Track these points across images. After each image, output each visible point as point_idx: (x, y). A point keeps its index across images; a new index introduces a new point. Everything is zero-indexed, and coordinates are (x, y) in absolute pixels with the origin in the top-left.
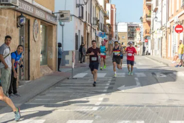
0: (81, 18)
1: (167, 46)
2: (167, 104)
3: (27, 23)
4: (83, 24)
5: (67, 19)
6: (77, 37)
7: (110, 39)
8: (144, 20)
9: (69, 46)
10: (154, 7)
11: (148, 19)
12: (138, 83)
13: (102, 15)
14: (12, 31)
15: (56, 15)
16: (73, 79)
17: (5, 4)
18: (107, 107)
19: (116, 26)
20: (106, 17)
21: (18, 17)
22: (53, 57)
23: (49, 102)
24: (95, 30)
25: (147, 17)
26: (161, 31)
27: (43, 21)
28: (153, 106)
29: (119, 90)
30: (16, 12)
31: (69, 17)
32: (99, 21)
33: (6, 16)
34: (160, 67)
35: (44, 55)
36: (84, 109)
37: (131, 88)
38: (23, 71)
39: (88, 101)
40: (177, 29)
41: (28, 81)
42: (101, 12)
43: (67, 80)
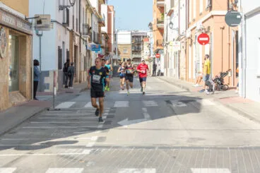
0: (65, 24)
1: (187, 63)
2: (187, 145)
4: (68, 32)
5: (47, 27)
6: (60, 51)
7: (107, 54)
8: (155, 28)
9: (50, 64)
10: (167, 10)
11: (160, 25)
12: (147, 116)
13: (95, 21)
15: (30, 20)
16: (56, 110)
18: (103, 150)
19: (115, 35)
20: (101, 23)
22: (27, 80)
23: (21, 142)
24: (86, 41)
25: (159, 22)
26: (179, 43)
27: (12, 30)
28: (168, 148)
29: (120, 125)
31: (48, 23)
32: (91, 28)
34: (177, 93)
35: (15, 77)
36: (71, 152)
39: (76, 142)
40: (201, 39)
42: (93, 16)
43: (47, 111)
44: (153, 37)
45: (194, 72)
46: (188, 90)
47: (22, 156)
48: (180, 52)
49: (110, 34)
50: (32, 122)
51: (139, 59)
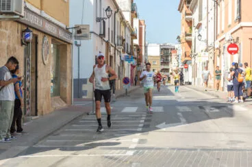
0: (102, 36)
2: (228, 147)
3: (34, 41)
4: (104, 43)
5: (86, 37)
8: (183, 40)
10: (196, 24)
12: (184, 120)
13: (128, 34)
14: (15, 50)
15: (70, 30)
17: (7, 13)
18: (147, 151)
19: (146, 47)
20: (133, 36)
21: (23, 32)
22: (68, 86)
23: (66, 144)
24: (120, 52)
25: (187, 35)
26: (207, 53)
27: (55, 39)
29: (158, 128)
30: (20, 25)
31: (88, 33)
32: (124, 40)
33: (7, 30)
35: (56, 83)
36: (115, 153)
37: (173, 126)
38: (29, 104)
39: (119, 143)
40: (230, 49)
41: (35, 117)
42: (127, 29)
43: (86, 116)
44: (181, 49)
46: (218, 97)
47: (68, 157)
48: (208, 62)
49: (141, 46)
50: (74, 125)
51: (167, 70)
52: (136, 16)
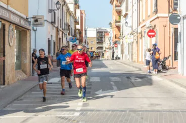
0: (53, 23)
2: (149, 109)
4: (55, 28)
5: (41, 24)
6: (49, 41)
8: (114, 26)
10: (124, 13)
11: (117, 24)
12: (115, 88)
13: (72, 20)
15: (29, 20)
16: (49, 83)
18: (89, 112)
19: (86, 31)
20: (76, 22)
22: (27, 61)
23: (27, 107)
24: (66, 35)
25: (117, 22)
26: (132, 36)
27: (18, 26)
32: (69, 26)
36: (65, 114)
37: (108, 93)
39: (68, 106)
40: (150, 34)
41: (4, 86)
42: (71, 17)
44: (112, 32)
45: (144, 56)
46: (140, 69)
47: (30, 118)
49: (82, 30)
50: (33, 92)
51: (101, 48)
52: (78, 7)
